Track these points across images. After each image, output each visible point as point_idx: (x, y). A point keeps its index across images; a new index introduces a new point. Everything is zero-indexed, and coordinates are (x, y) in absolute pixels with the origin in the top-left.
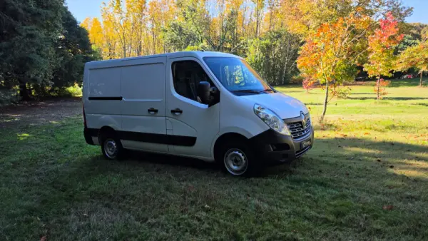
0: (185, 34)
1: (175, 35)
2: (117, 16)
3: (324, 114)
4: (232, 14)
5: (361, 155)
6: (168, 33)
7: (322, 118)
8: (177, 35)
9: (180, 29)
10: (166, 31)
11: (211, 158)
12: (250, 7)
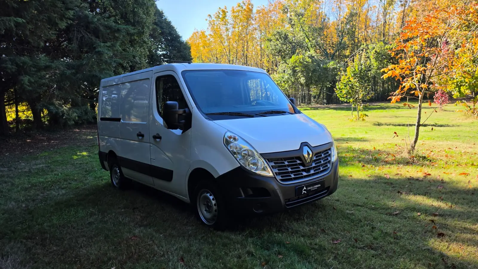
0: (291, 43)
1: (279, 45)
2: (223, 28)
3: (415, 142)
4: (352, 15)
5: (415, 208)
6: (272, 43)
7: (413, 148)
8: (282, 44)
9: (286, 37)
10: (271, 40)
11: (186, 199)
12: (377, 6)
